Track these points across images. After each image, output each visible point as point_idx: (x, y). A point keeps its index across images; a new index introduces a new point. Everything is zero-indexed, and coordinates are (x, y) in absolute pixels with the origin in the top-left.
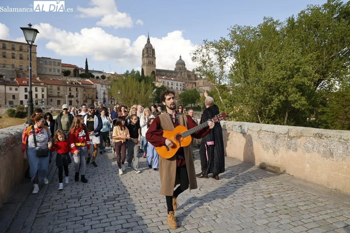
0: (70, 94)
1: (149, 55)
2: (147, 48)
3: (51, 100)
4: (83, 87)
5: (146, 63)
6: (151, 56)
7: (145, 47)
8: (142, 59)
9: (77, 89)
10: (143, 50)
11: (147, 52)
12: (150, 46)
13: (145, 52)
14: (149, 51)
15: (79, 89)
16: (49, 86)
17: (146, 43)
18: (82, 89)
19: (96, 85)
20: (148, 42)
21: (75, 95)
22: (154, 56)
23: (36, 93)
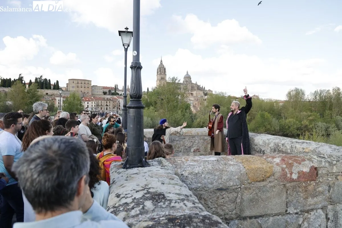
0: (107, 104)
1: (161, 73)
2: (160, 68)
3: (98, 108)
4: (113, 101)
5: (159, 78)
6: (163, 73)
7: (159, 67)
8: (157, 75)
9: (110, 102)
10: (157, 70)
11: (160, 71)
12: (162, 66)
13: (159, 70)
14: (161, 70)
15: (111, 102)
16: (97, 101)
17: (160, 64)
18: (112, 102)
19: (119, 100)
20: (161, 63)
21: (109, 105)
22: (165, 73)
23: (92, 104)
